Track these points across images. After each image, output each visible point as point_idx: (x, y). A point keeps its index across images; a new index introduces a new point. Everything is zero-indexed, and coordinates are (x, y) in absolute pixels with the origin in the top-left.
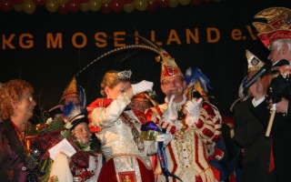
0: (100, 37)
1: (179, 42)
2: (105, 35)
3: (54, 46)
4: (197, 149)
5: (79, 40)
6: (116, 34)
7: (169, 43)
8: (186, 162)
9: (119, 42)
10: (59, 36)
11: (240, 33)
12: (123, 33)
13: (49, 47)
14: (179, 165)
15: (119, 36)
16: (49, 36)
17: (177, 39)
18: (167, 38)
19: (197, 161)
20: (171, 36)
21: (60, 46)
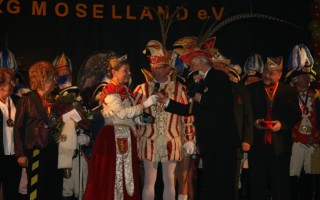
0: (81, 8)
1: (151, 18)
2: (85, 7)
3: (39, 14)
4: (171, 121)
5: (62, 9)
6: (95, 6)
7: (142, 18)
8: (161, 130)
9: (97, 14)
10: (44, 4)
11: (205, 13)
12: (102, 6)
13: (34, 13)
14: (156, 131)
15: (98, 9)
16: (35, 4)
17: (149, 15)
18: (141, 13)
19: (169, 131)
20: (144, 11)
21: (44, 14)
